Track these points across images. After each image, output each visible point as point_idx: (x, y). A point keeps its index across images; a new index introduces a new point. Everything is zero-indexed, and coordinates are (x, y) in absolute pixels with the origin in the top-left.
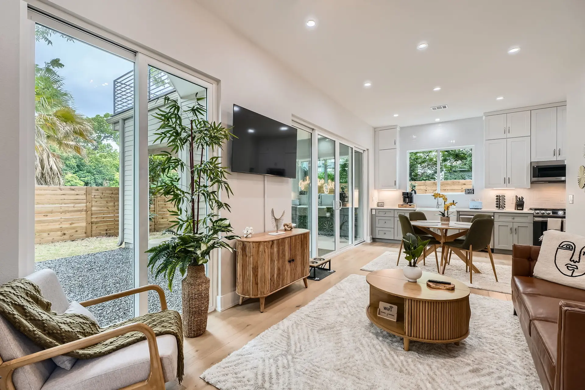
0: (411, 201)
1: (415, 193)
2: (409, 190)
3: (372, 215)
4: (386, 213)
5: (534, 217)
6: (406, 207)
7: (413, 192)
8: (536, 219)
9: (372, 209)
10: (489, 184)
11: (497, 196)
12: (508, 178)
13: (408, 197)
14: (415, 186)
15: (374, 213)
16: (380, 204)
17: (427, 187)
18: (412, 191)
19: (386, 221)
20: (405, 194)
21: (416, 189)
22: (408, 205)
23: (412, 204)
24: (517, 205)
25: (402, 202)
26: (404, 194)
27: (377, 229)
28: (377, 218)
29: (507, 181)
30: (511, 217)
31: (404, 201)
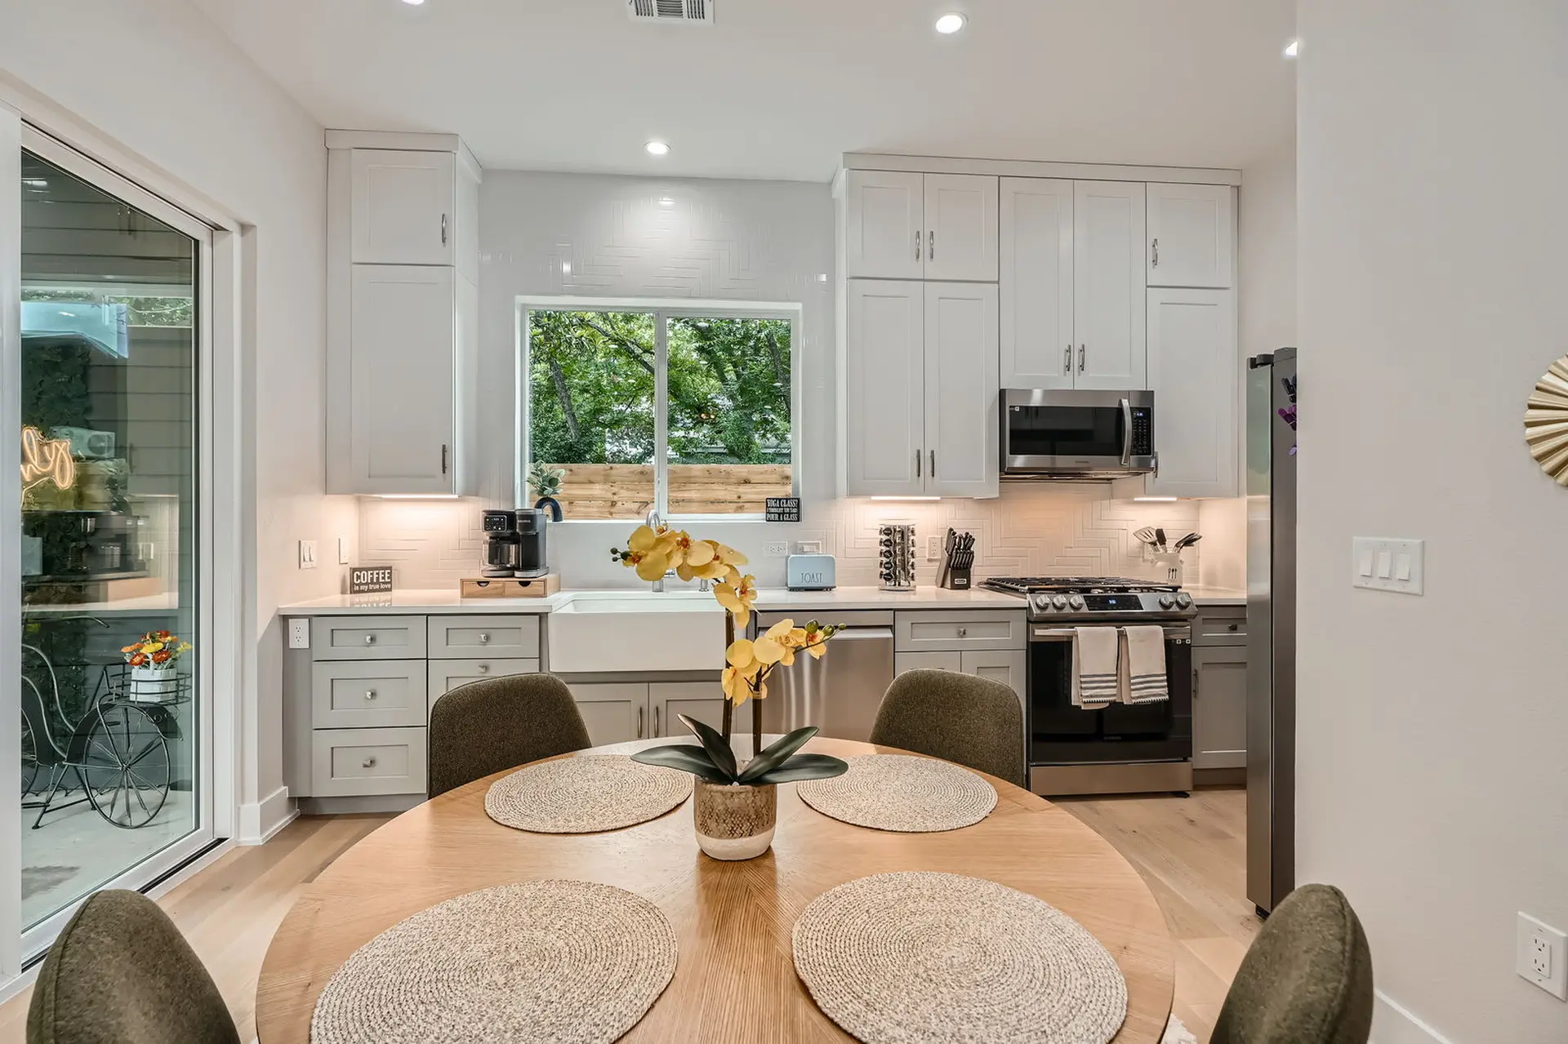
0: (530, 561)
1: (557, 515)
2: (523, 501)
3: (288, 653)
4: (382, 637)
5: (1029, 621)
6: (501, 595)
7: (548, 509)
8: (1038, 632)
9: (285, 619)
10: (864, 479)
11: (888, 531)
12: (928, 454)
13: (514, 539)
14: (552, 482)
15: (299, 637)
16: (366, 577)
17: (615, 489)
18: (540, 505)
19: (378, 686)
20: (500, 523)
21: (561, 492)
22: (512, 584)
23: (533, 573)
24: (953, 568)
25: (480, 568)
26: (492, 520)
27: (322, 743)
28: (322, 674)
29: (926, 466)
30: (953, 630)
31: (496, 554)
